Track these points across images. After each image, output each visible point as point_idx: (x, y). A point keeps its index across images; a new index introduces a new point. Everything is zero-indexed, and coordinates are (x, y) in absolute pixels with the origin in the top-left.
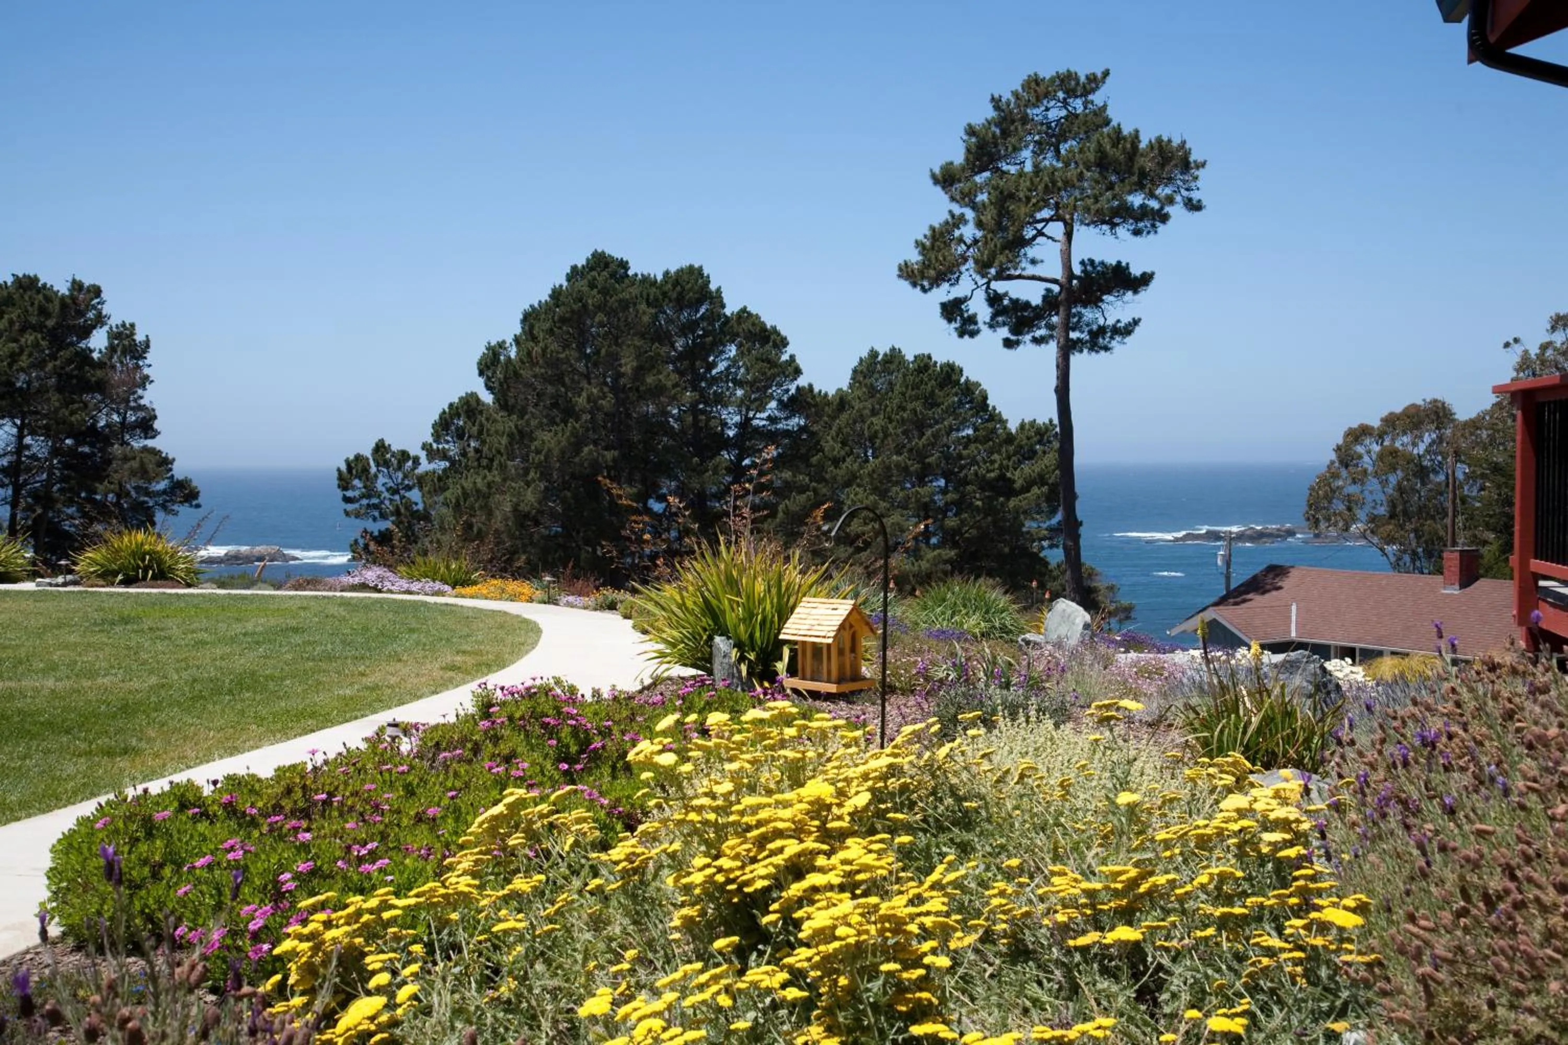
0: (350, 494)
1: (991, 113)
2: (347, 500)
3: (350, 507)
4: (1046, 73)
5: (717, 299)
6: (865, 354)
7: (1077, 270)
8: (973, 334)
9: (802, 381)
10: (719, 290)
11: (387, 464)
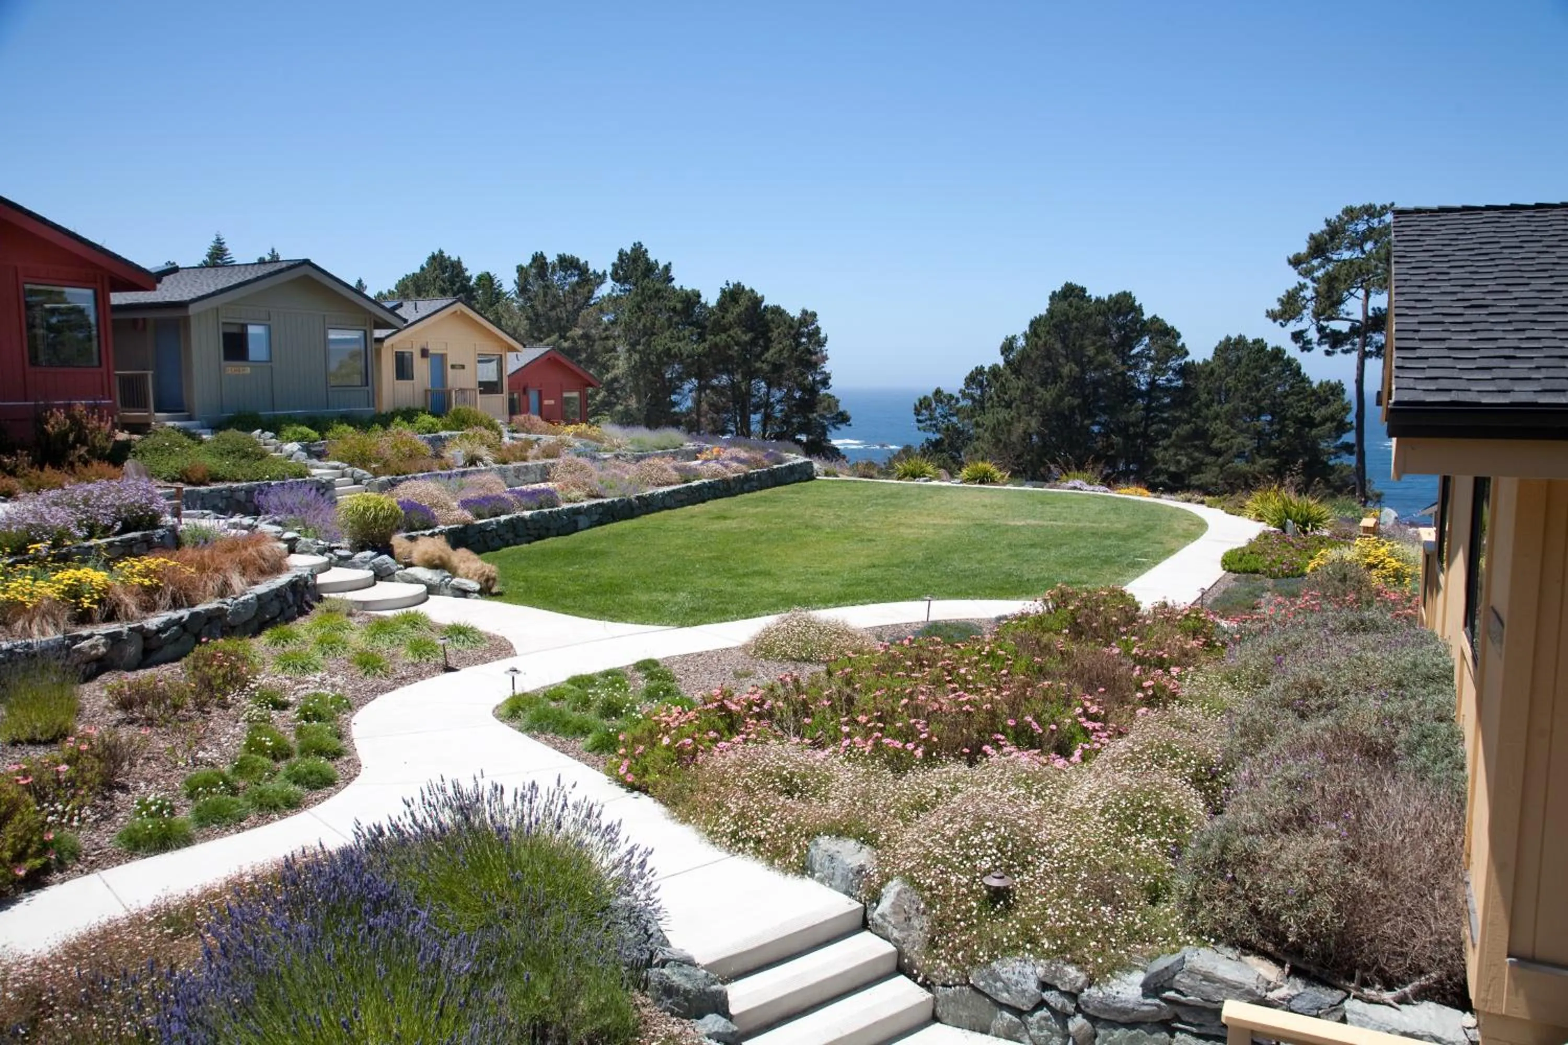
0: (920, 418)
1: (1324, 227)
2: (919, 421)
3: (921, 425)
4: (1357, 204)
5: (1139, 310)
6: (1223, 339)
7: (1370, 313)
8: (1309, 350)
9: (1189, 359)
10: (1140, 306)
11: (941, 402)
